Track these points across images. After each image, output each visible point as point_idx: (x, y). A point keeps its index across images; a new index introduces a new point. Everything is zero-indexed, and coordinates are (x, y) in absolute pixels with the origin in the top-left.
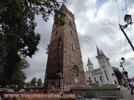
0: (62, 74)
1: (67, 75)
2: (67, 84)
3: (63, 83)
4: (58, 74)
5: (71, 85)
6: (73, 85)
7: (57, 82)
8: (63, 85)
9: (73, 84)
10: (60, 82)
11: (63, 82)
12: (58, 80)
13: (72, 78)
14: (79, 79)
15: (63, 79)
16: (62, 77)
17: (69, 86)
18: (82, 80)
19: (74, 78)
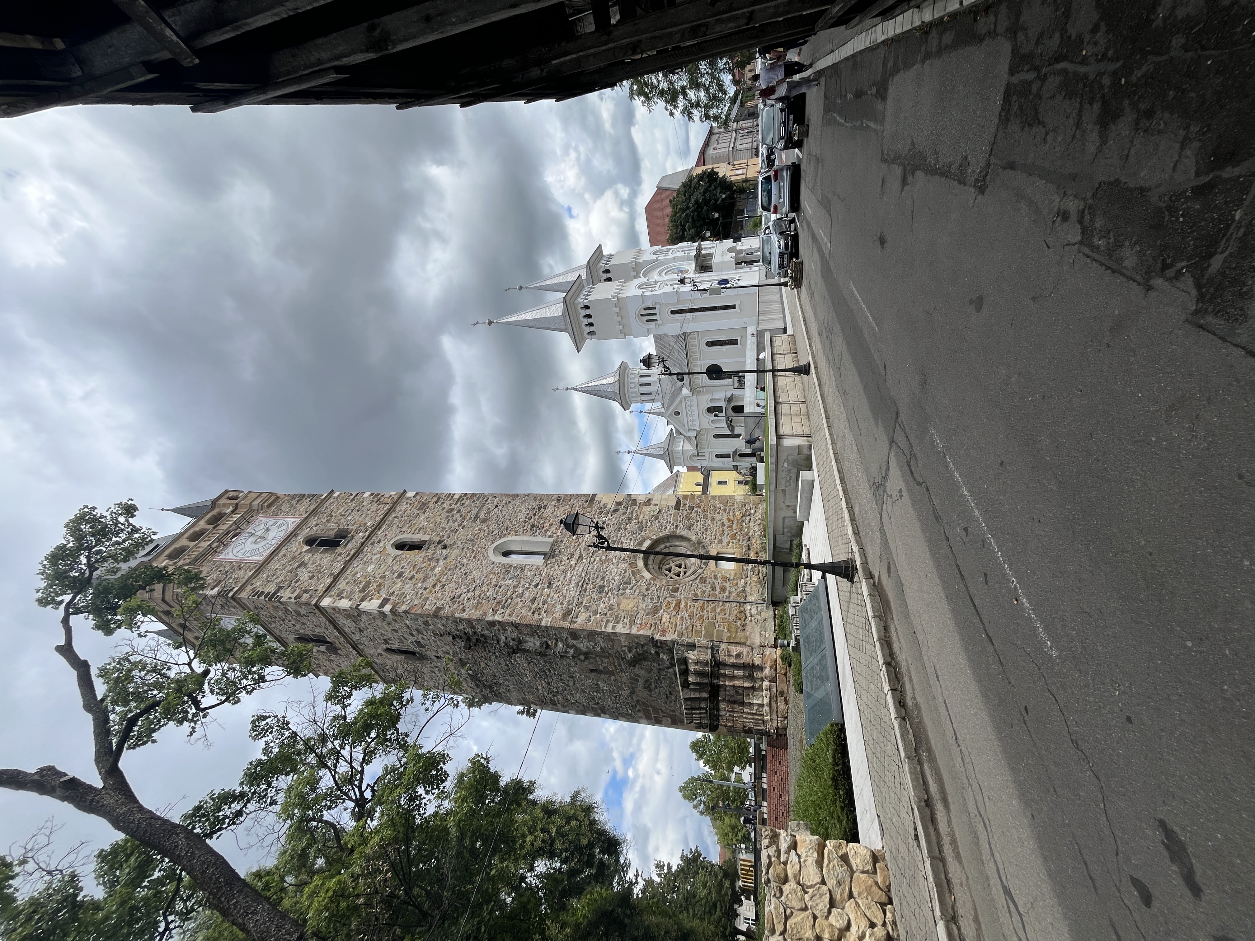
0: (692, 646)
1: (701, 617)
3: (739, 649)
4: (697, 673)
5: (751, 599)
6: (748, 589)
7: (733, 677)
8: (745, 650)
9: (744, 591)
10: (734, 666)
11: (732, 647)
12: (725, 675)
13: (714, 588)
14: (721, 542)
15: (719, 647)
16: (712, 648)
17: (754, 611)
18: (725, 520)
19: (716, 577)
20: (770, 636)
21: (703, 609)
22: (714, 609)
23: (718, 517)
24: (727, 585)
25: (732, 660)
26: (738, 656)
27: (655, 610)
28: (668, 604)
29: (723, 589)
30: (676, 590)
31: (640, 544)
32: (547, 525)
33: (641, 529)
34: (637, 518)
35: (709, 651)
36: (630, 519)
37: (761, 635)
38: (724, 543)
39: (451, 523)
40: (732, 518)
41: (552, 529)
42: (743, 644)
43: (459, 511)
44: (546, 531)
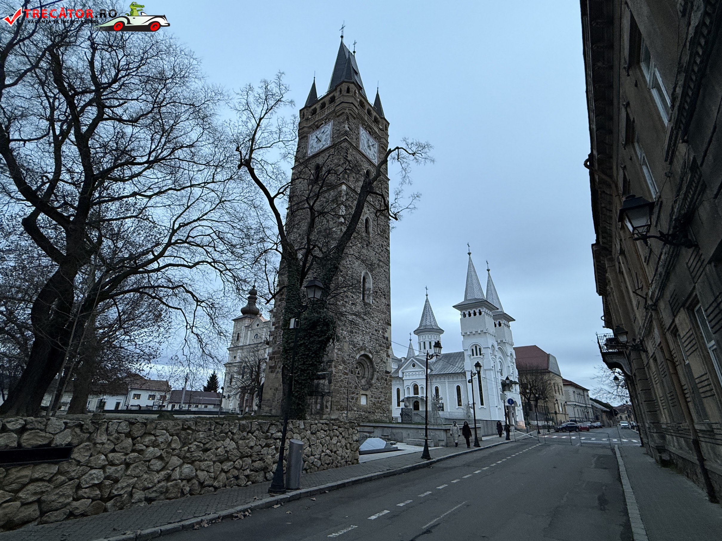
0: (330, 382)
1: (341, 387)
2: (338, 410)
3: (329, 407)
4: (318, 384)
5: (349, 413)
6: (353, 412)
7: (316, 403)
8: (328, 410)
9: (352, 410)
10: (322, 405)
11: (330, 403)
12: (317, 399)
13: (353, 393)
14: (372, 397)
15: (330, 396)
16: (329, 392)
17: (344, 415)
18: (381, 399)
19: (357, 394)
21: (345, 387)
22: (345, 393)
23: (382, 396)
24: (354, 401)
25: (325, 403)
26: (327, 407)
27: (344, 362)
28: (346, 369)
29: (352, 398)
30: (352, 373)
31: (370, 352)
32: (377, 300)
33: (377, 352)
34: (381, 350)
35: (328, 391)
36: (380, 346)
38: (371, 399)
39: (377, 247)
40: (383, 403)
41: (376, 303)
42: (331, 409)
43: (382, 251)
44: (375, 300)
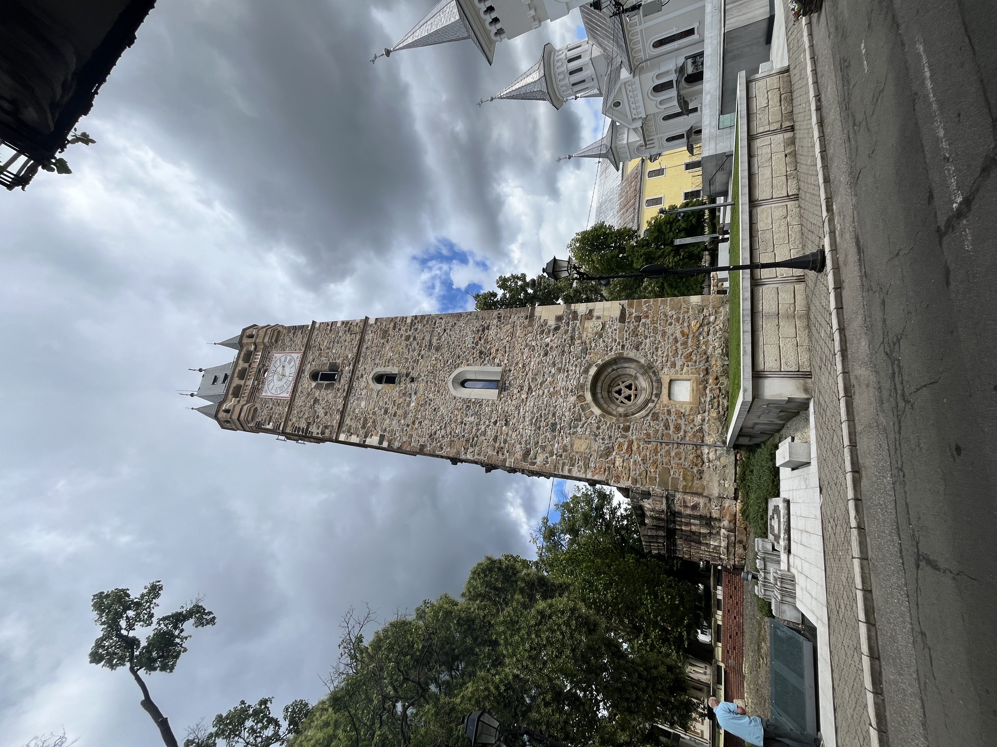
1: (655, 462)
2: (701, 473)
3: (696, 499)
4: (652, 518)
5: (707, 439)
6: (706, 427)
7: (688, 524)
8: (702, 501)
9: (701, 430)
10: (690, 516)
11: (688, 498)
12: (681, 522)
13: (667, 427)
14: (674, 365)
15: (674, 496)
16: (667, 498)
17: (712, 456)
18: (678, 335)
19: (669, 412)
20: (730, 486)
21: (656, 452)
24: (682, 422)
25: (689, 512)
26: (695, 507)
27: (608, 452)
28: (620, 445)
29: (678, 428)
30: (627, 429)
31: (586, 371)
32: (493, 350)
33: (585, 351)
34: (580, 338)
35: (664, 501)
37: (720, 484)
38: (678, 367)
39: (411, 353)
40: (686, 330)
41: (499, 355)
42: (700, 495)
43: (415, 339)
44: (494, 358)
